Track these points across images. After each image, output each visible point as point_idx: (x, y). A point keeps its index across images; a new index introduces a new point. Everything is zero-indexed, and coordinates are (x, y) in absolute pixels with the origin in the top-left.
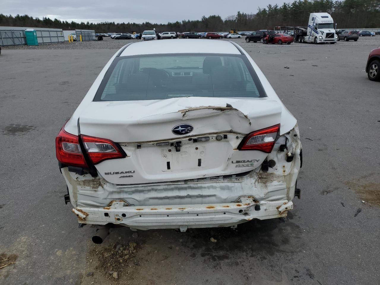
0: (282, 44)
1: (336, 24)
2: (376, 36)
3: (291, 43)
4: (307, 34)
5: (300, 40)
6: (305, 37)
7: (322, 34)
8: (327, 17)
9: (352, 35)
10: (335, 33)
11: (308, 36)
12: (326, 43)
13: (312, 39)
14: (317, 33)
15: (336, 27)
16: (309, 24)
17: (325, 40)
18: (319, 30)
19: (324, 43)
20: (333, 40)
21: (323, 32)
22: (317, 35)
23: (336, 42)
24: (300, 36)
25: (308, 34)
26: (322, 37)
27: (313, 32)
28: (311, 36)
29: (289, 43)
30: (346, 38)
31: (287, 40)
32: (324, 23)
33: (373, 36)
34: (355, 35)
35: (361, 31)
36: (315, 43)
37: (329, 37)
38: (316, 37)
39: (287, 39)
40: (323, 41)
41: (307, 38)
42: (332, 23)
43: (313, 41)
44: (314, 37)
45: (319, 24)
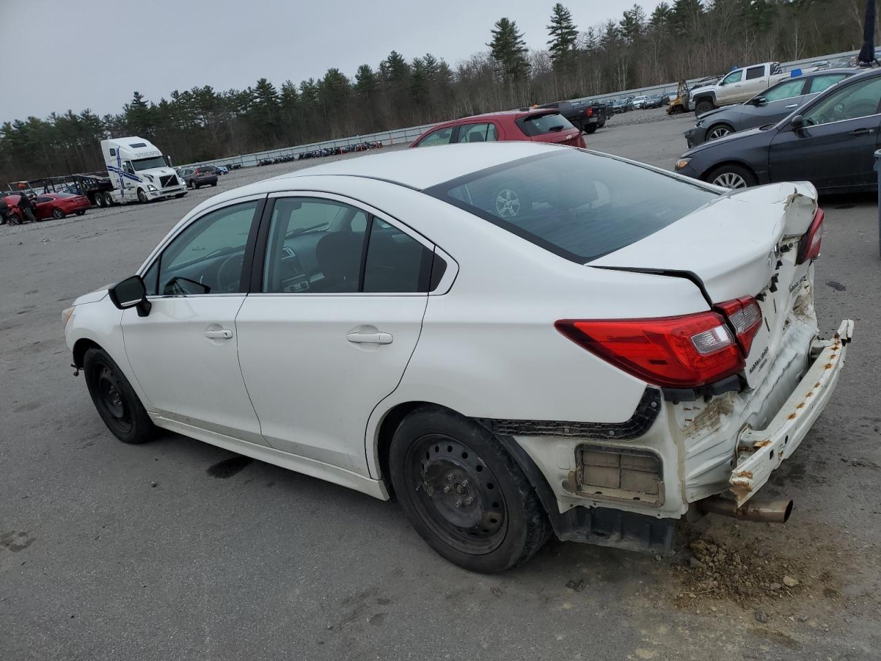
0: (64, 217)
1: (169, 157)
2: (230, 172)
3: (87, 212)
4: (113, 185)
5: (101, 202)
6: (111, 193)
7: (151, 181)
8: (143, 145)
9: (203, 175)
10: (177, 176)
11: (116, 189)
12: (168, 196)
13: (131, 195)
14: (137, 180)
15: (171, 163)
16: (107, 165)
17: (164, 192)
18: (138, 173)
19: (164, 197)
20: (180, 189)
21: (152, 177)
22: (139, 185)
23: (186, 193)
24: (97, 193)
25: (115, 184)
26: (152, 186)
27: (126, 180)
28: (125, 188)
29: (80, 212)
30: (193, 184)
31: (76, 206)
32: (142, 157)
33: (225, 173)
34: (208, 175)
35: (219, 164)
36: (141, 200)
37: (169, 185)
38: (140, 190)
39: (72, 204)
40: (159, 196)
41: (116, 195)
42: (159, 157)
43: (135, 197)
44: (134, 191)
45: (133, 161)
